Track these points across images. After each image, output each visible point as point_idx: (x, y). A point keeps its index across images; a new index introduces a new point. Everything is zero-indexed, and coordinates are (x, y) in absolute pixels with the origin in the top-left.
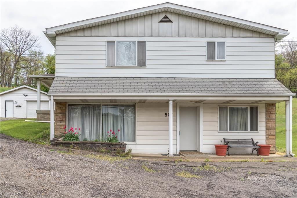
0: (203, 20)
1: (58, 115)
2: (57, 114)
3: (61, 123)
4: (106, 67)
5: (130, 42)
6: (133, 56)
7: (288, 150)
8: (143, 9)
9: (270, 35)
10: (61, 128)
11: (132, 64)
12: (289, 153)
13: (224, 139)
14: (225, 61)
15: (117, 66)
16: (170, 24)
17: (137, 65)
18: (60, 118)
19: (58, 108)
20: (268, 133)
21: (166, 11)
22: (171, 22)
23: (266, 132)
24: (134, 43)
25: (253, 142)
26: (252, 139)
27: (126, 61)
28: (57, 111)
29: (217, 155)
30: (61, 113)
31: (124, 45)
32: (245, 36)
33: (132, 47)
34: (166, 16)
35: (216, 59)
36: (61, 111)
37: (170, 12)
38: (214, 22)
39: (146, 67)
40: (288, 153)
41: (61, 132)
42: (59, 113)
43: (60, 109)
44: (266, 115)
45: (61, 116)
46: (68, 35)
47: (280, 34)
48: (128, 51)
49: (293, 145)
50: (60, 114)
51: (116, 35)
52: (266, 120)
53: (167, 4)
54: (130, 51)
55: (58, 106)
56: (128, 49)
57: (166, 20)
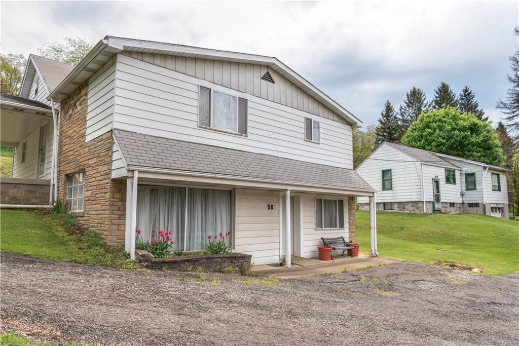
0: (301, 89)
1: (115, 203)
2: (114, 201)
3: (119, 219)
4: (198, 127)
5: (230, 96)
6: (233, 117)
7: (373, 249)
8: (253, 56)
9: (350, 123)
10: (121, 230)
11: (231, 129)
12: (375, 253)
13: (322, 238)
14: (319, 144)
15: (213, 128)
16: (272, 84)
17: (237, 132)
18: (119, 210)
19: (116, 191)
20: (351, 230)
21: (268, 66)
22: (273, 82)
23: (349, 229)
24: (234, 98)
25: (344, 240)
26: (342, 237)
27: (224, 123)
28: (113, 195)
29: (320, 259)
30: (120, 201)
31: (222, 99)
32: (332, 119)
33: (233, 105)
34: (268, 72)
35: (313, 141)
36: (122, 196)
37: (272, 69)
38: (310, 96)
39: (247, 136)
40: (373, 252)
41: (119, 237)
42: (118, 200)
43: (120, 191)
44: (349, 209)
45: (122, 207)
46: (140, 57)
47: (358, 125)
48: (227, 109)
49: (377, 244)
50: (120, 203)
51: (212, 81)
52: (349, 215)
53: (274, 59)
54: (229, 108)
55: (115, 187)
56: (227, 105)
57: (267, 78)
